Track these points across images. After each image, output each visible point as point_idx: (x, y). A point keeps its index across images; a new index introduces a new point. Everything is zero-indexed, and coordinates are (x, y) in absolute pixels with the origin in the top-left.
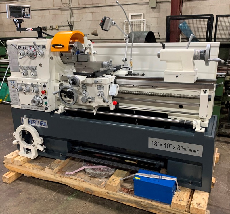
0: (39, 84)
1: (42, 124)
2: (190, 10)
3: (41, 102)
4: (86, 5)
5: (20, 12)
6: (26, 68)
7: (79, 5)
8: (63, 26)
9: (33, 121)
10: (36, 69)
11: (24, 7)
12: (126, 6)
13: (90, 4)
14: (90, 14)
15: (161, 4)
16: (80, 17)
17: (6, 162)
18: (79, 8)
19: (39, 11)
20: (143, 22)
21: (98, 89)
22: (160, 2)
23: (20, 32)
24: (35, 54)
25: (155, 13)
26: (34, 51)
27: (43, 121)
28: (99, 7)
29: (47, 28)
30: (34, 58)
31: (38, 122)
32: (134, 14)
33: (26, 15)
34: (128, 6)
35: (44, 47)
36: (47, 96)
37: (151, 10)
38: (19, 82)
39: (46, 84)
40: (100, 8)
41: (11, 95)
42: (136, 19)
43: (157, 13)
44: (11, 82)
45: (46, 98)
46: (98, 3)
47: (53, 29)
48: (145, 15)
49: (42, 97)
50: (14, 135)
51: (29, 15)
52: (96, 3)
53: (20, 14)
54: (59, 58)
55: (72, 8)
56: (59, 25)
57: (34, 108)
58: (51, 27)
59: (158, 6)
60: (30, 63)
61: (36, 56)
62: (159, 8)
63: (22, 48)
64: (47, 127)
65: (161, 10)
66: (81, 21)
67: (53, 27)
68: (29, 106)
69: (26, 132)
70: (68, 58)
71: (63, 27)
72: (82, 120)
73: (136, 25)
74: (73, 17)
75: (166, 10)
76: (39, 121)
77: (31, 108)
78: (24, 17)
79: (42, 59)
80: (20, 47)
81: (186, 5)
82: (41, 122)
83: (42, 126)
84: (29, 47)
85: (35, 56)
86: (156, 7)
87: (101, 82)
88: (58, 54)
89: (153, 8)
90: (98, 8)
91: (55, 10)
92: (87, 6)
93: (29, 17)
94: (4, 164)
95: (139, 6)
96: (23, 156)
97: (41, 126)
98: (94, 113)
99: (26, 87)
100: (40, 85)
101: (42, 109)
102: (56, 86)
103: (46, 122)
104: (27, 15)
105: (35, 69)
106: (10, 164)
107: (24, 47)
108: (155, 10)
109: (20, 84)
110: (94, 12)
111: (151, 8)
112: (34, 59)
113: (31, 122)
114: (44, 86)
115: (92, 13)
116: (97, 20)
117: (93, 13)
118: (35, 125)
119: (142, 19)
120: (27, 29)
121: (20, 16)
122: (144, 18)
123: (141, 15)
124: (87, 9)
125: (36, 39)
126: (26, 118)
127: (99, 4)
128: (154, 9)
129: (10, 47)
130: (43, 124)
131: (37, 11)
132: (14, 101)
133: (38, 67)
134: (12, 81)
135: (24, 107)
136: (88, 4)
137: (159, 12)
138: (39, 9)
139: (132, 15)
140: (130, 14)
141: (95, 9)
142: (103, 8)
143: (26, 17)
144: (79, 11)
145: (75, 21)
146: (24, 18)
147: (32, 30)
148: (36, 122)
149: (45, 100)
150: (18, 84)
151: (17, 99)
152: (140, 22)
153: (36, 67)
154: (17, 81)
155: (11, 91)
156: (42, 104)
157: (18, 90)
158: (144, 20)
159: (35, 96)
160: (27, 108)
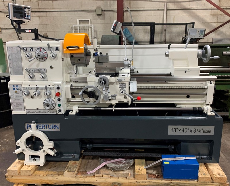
0: (51, 86)
1: (52, 127)
2: (130, 19)
3: (54, 105)
4: (33, 9)
6: (32, 70)
8: (7, 29)
9: (41, 126)
10: (46, 71)
11: (25, 8)
12: (74, 12)
13: (36, 9)
14: (37, 18)
15: (105, 13)
17: (10, 175)
20: (91, 27)
21: (120, 87)
22: (105, 11)
24: (46, 56)
25: (100, 19)
26: (45, 53)
27: (55, 124)
28: (46, 12)
30: (44, 60)
31: (48, 126)
32: (82, 20)
34: (76, 12)
35: (57, 48)
36: (61, 98)
37: (97, 17)
38: (24, 86)
39: (59, 86)
40: (48, 13)
41: (13, 101)
42: (84, 24)
43: (103, 19)
44: (13, 86)
45: (59, 100)
46: (45, 8)
48: (92, 21)
49: (55, 100)
50: (18, 144)
52: (43, 8)
53: (21, 14)
54: (69, 59)
56: (2, 28)
57: (44, 112)
59: (103, 14)
60: (38, 65)
61: (47, 58)
62: (104, 16)
63: (28, 49)
64: (59, 130)
65: (106, 17)
66: (27, 24)
68: (37, 111)
69: (34, 138)
70: (79, 60)
72: (101, 118)
73: (85, 29)
75: (110, 17)
76: (50, 124)
77: (40, 112)
79: (54, 60)
80: (25, 49)
81: (127, 14)
82: (52, 125)
83: (53, 130)
84: (38, 49)
85: (45, 58)
86: (101, 15)
87: (124, 80)
88: (69, 56)
89: (99, 15)
94: (6, 177)
95: (86, 13)
96: (30, 165)
97: (51, 130)
98: (112, 110)
99: (37, 91)
100: (54, 87)
101: (54, 112)
102: (68, 88)
103: (58, 124)
104: (28, 16)
105: (44, 71)
106: (15, 176)
107: (31, 49)
108: (101, 17)
109: (26, 88)
110: (41, 17)
111: (97, 15)
113: (39, 127)
114: (58, 88)
115: (39, 17)
116: (44, 24)
118: (44, 130)
119: (90, 25)
120: (26, 31)
122: (91, 24)
123: (88, 21)
125: (34, 41)
126: (34, 123)
127: (46, 9)
128: (99, 17)
130: (55, 127)
132: (16, 107)
133: (48, 69)
134: (15, 86)
135: (30, 112)
136: (34, 9)
137: (104, 19)
139: (79, 21)
140: (78, 20)
141: (42, 13)
142: (50, 13)
146: (25, 19)
147: (30, 31)
148: (45, 126)
149: (58, 103)
150: (24, 88)
151: (21, 104)
152: (88, 27)
153: (45, 70)
154: (22, 85)
155: (13, 96)
156: (55, 107)
157: (25, 94)
158: (92, 25)
159: (47, 100)
160: (35, 112)
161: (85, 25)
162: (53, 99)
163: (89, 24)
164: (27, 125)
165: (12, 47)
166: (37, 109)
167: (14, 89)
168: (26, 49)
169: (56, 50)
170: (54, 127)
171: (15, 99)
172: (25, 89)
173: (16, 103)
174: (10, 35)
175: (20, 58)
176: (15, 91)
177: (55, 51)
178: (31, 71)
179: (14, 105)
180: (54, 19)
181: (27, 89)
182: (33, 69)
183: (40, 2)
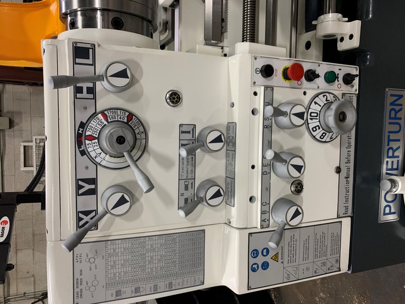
0: (258, 103)
1: (395, 118)
6: (186, 188)
9: (390, 161)
10: (190, 129)
12: (5, 178)
15: (5, 110)
16: (25, 278)
20: (38, 142)
24: (121, 116)
25: (21, 122)
26: (105, 118)
27: (388, 107)
30: (141, 129)
31: (392, 136)
32: (23, 160)
34: (5, 173)
35: (81, 50)
36: (306, 67)
37: (16, 128)
38: (256, 222)
39: (260, 64)
42: (32, 156)
43: (22, 117)
44: (254, 270)
48: (24, 140)
49: (311, 94)
55: (5, 298)
57: (349, 146)
59: (9, 115)
60: (165, 162)
62: (13, 113)
63: (87, 202)
65: (16, 109)
66: (33, 276)
68: (344, 172)
74: (25, 293)
75: (16, 100)
76: (388, 128)
77: (348, 162)
80: (86, 219)
82: (390, 118)
84: (82, 152)
86: (10, 119)
89: (11, 124)
95: (7, 152)
101: (351, 104)
107: (87, 187)
108: (16, 120)
109: (263, 213)
111: (12, 129)
112: (145, 132)
113: (392, 169)
114: (267, 71)
115: (17, 250)
116: (34, 240)
117: (18, 248)
118: (401, 153)
119: (33, 144)
122: (32, 142)
123: (25, 147)
126: (393, 181)
128: (15, 124)
129: (83, 287)
130: (397, 108)
132: (329, 256)
133: (183, 114)
134: (253, 261)
135: (346, 200)
137: (20, 113)
139: (25, 166)
140: (23, 168)
144: (11, 281)
145: (34, 288)
148: (392, 144)
149: (321, 81)
150: (265, 224)
151: (318, 237)
152: (38, 147)
153: (184, 129)
154: (250, 234)
155: (290, 269)
156: (335, 96)
157: (297, 213)
158: (34, 140)
159: (311, 126)
160: (348, 182)
161: (34, 154)
162: (306, 100)
163: (32, 146)
164: (385, 214)
165: (76, 283)
166: (338, 170)
167: (265, 266)
168: (86, 213)
169: (90, 61)
170: (396, 113)
171: (301, 262)
172: (266, 216)
173: (316, 256)
175: (127, 245)
176: (271, 262)
177: (94, 64)
178: (188, 194)
179: (319, 264)
181: (266, 208)
182: (182, 182)
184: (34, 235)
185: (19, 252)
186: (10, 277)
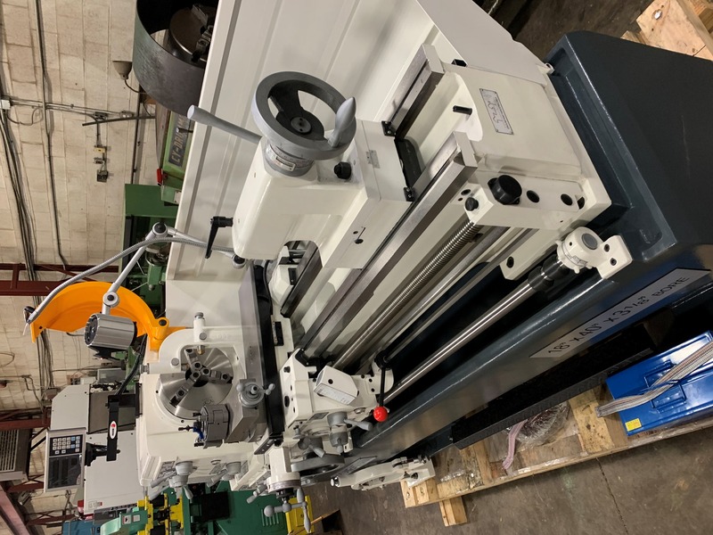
4: (34, 64)
5: (65, 461)
7: (36, 83)
8: (98, 135)
11: (52, 452)
13: (34, 55)
14: (65, 61)
16: (73, 89)
18: (46, 84)
19: (55, 178)
23: (119, 451)
29: (101, 171)
33: (73, 446)
40: (45, 28)
46: (28, 30)
47: (105, 159)
51: (73, 439)
52: (28, 36)
53: (70, 463)
55: (45, 103)
56: (95, 144)
58: (98, 162)
66: (83, 89)
67: (101, 157)
71: (101, 136)
74: (73, 106)
78: (77, 450)
90: (46, 35)
91: (53, 144)
92: (39, 63)
93: (78, 438)
104: (73, 443)
110: (59, 50)
115: (60, 53)
116: (84, 48)
117: (62, 51)
120: (113, 437)
121: (75, 461)
124: (49, 67)
127: (31, 29)
131: (56, 182)
136: (34, 60)
138: (49, 178)
141: (47, 44)
142: (45, 20)
143: (78, 446)
145: (86, 104)
146: (81, 451)
174: (117, 133)
180: (67, 16)
183: (8, 38)
184: (85, 42)
185: (62, 57)
186: (52, 82)
